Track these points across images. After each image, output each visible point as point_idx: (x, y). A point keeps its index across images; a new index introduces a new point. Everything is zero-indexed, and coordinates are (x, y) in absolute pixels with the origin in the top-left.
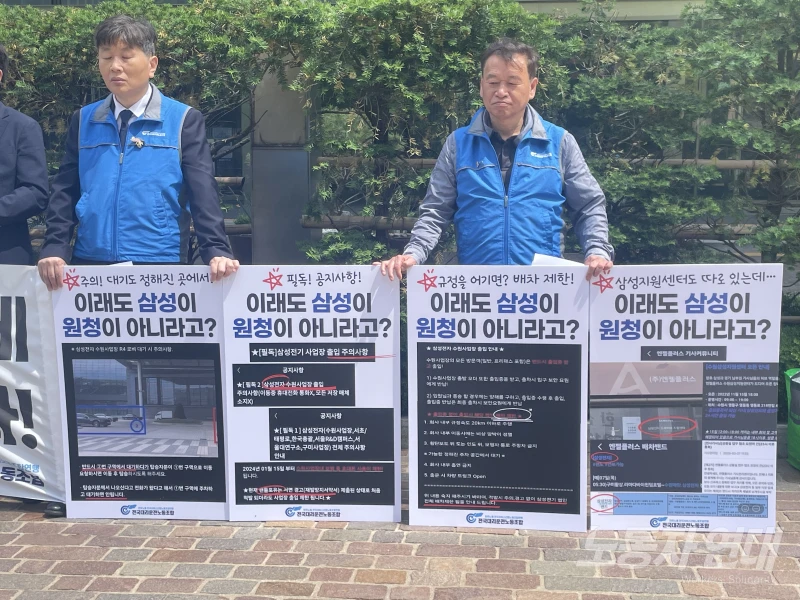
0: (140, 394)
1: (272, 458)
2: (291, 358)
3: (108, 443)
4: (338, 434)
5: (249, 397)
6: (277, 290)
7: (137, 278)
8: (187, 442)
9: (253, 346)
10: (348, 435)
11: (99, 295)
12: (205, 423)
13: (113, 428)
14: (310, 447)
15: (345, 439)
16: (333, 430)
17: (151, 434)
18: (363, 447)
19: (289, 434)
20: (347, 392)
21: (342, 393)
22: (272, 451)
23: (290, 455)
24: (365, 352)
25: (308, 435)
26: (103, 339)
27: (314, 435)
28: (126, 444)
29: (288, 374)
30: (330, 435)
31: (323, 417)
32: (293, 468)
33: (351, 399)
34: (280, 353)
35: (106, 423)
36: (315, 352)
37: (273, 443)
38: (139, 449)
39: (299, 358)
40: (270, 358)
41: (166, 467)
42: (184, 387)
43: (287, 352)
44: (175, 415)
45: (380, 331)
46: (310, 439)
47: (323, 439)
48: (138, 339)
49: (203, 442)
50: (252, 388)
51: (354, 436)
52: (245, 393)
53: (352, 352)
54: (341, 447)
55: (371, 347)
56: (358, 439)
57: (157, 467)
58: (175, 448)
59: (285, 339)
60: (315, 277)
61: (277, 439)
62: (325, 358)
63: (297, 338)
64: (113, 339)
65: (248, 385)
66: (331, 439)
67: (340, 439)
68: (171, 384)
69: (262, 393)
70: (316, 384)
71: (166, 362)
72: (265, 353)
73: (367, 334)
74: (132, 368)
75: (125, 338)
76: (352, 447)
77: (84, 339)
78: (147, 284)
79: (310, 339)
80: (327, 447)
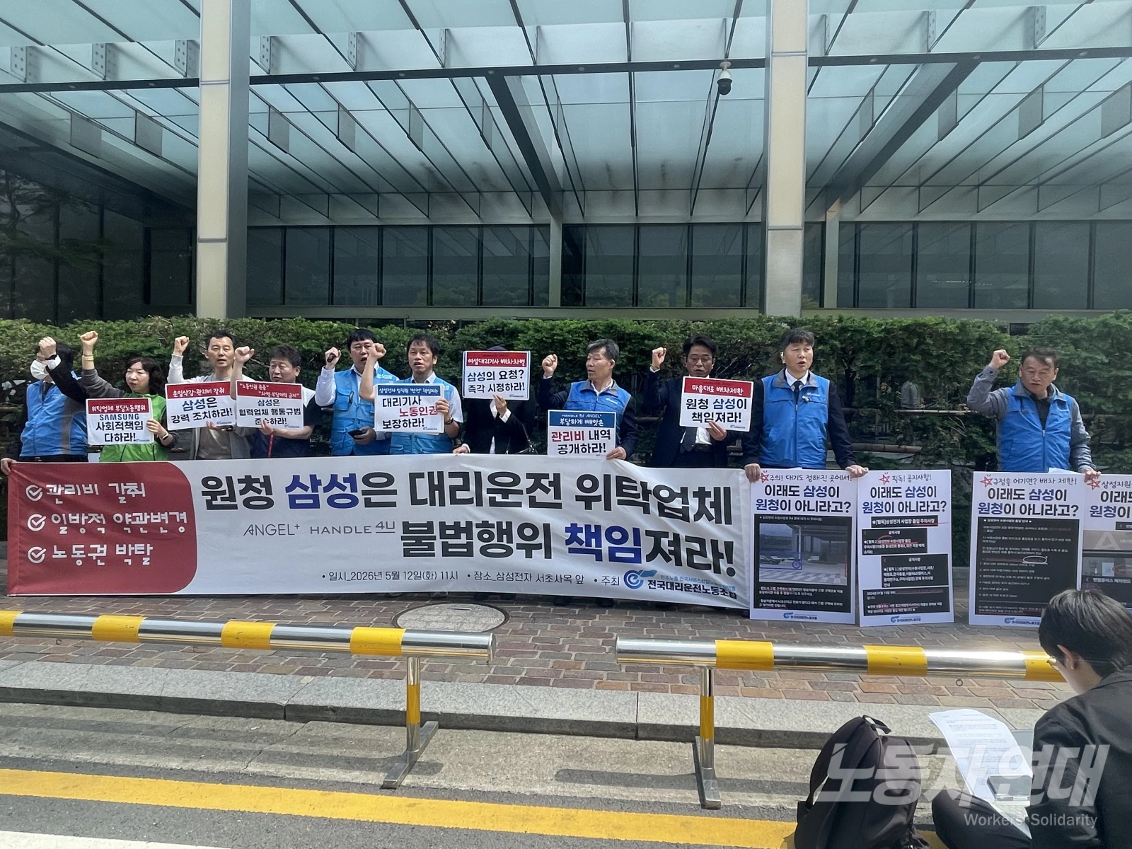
0: (800, 546)
1: (883, 587)
2: (893, 525)
3: (778, 574)
4: (918, 571)
5: (871, 549)
6: (887, 485)
7: (804, 477)
8: (827, 575)
9: (873, 519)
10: (923, 571)
11: (780, 486)
12: (840, 565)
13: (781, 565)
14: (903, 579)
15: (922, 573)
16: (916, 568)
17: (805, 569)
18: (932, 578)
19: (892, 572)
20: (923, 545)
21: (920, 545)
22: (883, 582)
23: (893, 584)
24: (933, 520)
25: (902, 571)
26: (780, 512)
27: (905, 571)
28: (789, 575)
29: (892, 535)
30: (915, 571)
31: (910, 560)
32: (894, 592)
33: (925, 550)
34: (888, 522)
35: (777, 562)
36: (906, 521)
37: (883, 577)
38: (796, 578)
39: (898, 525)
40: (882, 525)
41: (813, 590)
42: (828, 542)
43: (891, 522)
44: (820, 559)
45: (941, 509)
46: (904, 574)
47: (910, 574)
48: (801, 513)
49: (838, 575)
50: (872, 544)
51: (927, 571)
52: (869, 547)
53: (926, 521)
54: (920, 578)
55: (936, 517)
56: (929, 573)
57: (807, 590)
58: (820, 579)
59: (890, 514)
60: (907, 477)
61: (885, 574)
62: (912, 525)
63: (897, 514)
64: (786, 512)
65: (870, 542)
66: (914, 574)
67: (920, 573)
68: (819, 540)
69: (878, 546)
70: (906, 541)
71: (818, 527)
72: (879, 522)
73: (934, 510)
74: (796, 530)
75: (793, 512)
76: (926, 578)
77: (768, 512)
78: (810, 481)
79: (903, 514)
80: (913, 579)
